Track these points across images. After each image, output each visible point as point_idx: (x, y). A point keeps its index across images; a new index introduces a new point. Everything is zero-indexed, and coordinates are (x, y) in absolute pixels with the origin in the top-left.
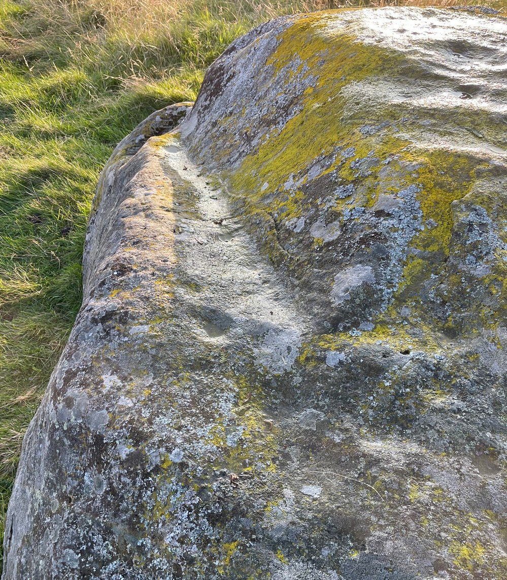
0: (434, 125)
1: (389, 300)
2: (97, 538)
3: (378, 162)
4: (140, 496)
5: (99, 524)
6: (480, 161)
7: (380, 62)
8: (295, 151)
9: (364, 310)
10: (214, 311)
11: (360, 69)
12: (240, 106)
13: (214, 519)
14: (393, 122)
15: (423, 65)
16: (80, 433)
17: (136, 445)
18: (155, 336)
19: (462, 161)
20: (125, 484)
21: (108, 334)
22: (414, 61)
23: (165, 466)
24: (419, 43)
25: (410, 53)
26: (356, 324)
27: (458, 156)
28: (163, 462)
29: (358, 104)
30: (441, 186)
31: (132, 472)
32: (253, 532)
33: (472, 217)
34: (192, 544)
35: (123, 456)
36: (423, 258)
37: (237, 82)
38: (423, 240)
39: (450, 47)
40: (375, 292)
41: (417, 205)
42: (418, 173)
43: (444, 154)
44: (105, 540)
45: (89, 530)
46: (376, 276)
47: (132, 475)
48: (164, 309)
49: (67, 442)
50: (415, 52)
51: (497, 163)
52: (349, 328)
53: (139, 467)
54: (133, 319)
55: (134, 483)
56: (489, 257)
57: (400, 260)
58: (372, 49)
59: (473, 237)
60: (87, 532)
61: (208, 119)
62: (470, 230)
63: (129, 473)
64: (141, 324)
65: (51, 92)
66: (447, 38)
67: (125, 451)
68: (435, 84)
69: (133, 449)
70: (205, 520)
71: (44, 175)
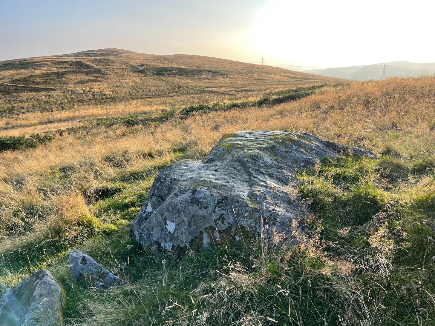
1: (215, 160)
6: (238, 144)
11: (230, 137)
14: (229, 141)
15: (241, 135)
19: (235, 144)
22: (239, 135)
30: (230, 147)
36: (222, 155)
38: (223, 153)
41: (225, 149)
42: (228, 146)
46: (213, 157)
51: (241, 143)
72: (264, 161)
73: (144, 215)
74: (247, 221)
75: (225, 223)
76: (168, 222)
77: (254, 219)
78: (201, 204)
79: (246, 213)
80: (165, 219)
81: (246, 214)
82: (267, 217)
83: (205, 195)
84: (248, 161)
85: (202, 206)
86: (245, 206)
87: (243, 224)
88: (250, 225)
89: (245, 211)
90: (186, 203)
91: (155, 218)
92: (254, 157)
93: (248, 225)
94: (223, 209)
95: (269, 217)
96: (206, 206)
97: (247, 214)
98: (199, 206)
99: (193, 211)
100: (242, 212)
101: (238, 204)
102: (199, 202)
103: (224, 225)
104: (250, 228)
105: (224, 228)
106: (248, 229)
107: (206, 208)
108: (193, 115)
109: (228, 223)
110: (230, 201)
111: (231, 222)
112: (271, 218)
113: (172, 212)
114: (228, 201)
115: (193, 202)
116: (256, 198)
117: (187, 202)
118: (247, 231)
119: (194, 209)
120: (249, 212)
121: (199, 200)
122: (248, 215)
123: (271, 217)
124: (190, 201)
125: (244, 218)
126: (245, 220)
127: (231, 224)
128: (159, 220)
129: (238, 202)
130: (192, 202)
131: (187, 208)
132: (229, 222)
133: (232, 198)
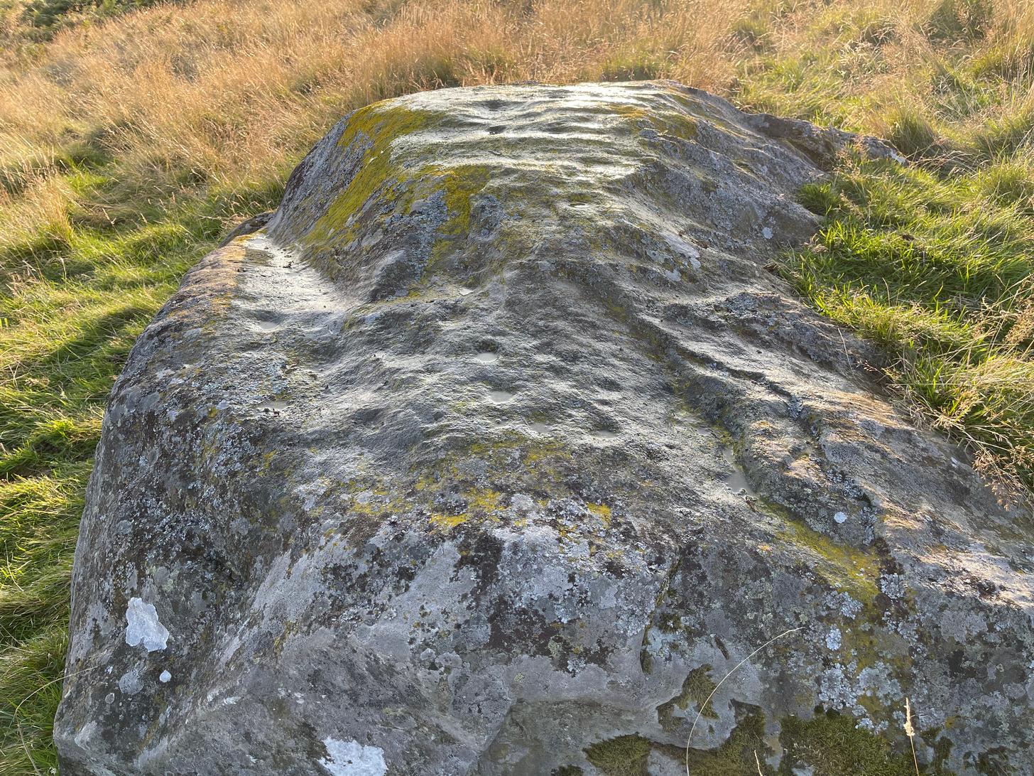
0: (463, 152)
1: (421, 274)
2: (151, 502)
3: (415, 181)
4: (191, 449)
5: (152, 488)
6: (495, 168)
7: (424, 120)
8: (356, 197)
9: (399, 281)
10: (269, 312)
11: (408, 127)
12: (316, 186)
13: (254, 441)
14: (430, 156)
15: (460, 118)
16: (133, 424)
17: (185, 406)
18: (209, 333)
19: (480, 170)
20: (176, 444)
21: (163, 342)
22: (453, 116)
23: (212, 415)
24: (460, 104)
25: (450, 111)
26: (392, 293)
27: (477, 167)
28: (211, 412)
29: (402, 148)
30: (463, 187)
31: (182, 431)
32: (291, 439)
33: (484, 202)
34: (236, 462)
35: (173, 419)
36: (450, 240)
37: (315, 169)
38: (449, 227)
39: (486, 105)
40: (408, 267)
41: (443, 202)
42: (444, 181)
43: (467, 167)
44: (158, 501)
45: (143, 497)
46: (408, 256)
47: (181, 433)
48: (219, 314)
49: (121, 437)
50: (455, 110)
51: (507, 166)
52: (386, 296)
53: (188, 424)
54: (188, 325)
55: (185, 440)
56: (497, 227)
57: (429, 243)
58: (418, 113)
59: (485, 215)
60: (141, 500)
61: (291, 207)
62: (482, 211)
63: (179, 431)
64: (196, 328)
65: (140, 246)
66: (484, 99)
67: (174, 414)
68: (470, 129)
69: (182, 411)
70: (248, 442)
71: (128, 316)
72: (668, 250)
73: (130, 681)
74: (851, 679)
75: (716, 708)
76: (328, 741)
77: (892, 661)
78: (559, 640)
79: (827, 630)
80: (307, 730)
81: (833, 639)
82: (971, 642)
83: (572, 579)
84: (614, 267)
85: (567, 648)
86: (810, 590)
87: (827, 696)
88: (874, 699)
89: (820, 619)
90: (463, 655)
91: (230, 726)
92: (625, 239)
93: (862, 700)
94: (691, 635)
95: (985, 643)
96: (596, 647)
97: (835, 633)
98: (548, 653)
99: (513, 686)
100: (805, 629)
101: (769, 587)
102: (549, 632)
103: (713, 722)
104: (876, 716)
105: (715, 742)
106: (868, 722)
107: (599, 657)
108: (71, 25)
109: (737, 705)
110: (715, 576)
111: (751, 698)
112: (992, 645)
113: (354, 696)
114: (703, 578)
115: (509, 639)
116: (823, 512)
117: (471, 647)
118: (865, 734)
119: (518, 678)
120: (848, 621)
121: (542, 619)
122: (847, 641)
123: (992, 638)
124: (483, 632)
125: (827, 663)
126: (838, 672)
127: (754, 709)
128: (261, 737)
129: (767, 572)
130: (497, 641)
131: (472, 677)
132: (740, 699)
133: (722, 554)
